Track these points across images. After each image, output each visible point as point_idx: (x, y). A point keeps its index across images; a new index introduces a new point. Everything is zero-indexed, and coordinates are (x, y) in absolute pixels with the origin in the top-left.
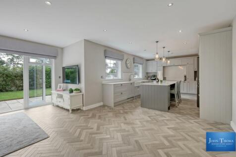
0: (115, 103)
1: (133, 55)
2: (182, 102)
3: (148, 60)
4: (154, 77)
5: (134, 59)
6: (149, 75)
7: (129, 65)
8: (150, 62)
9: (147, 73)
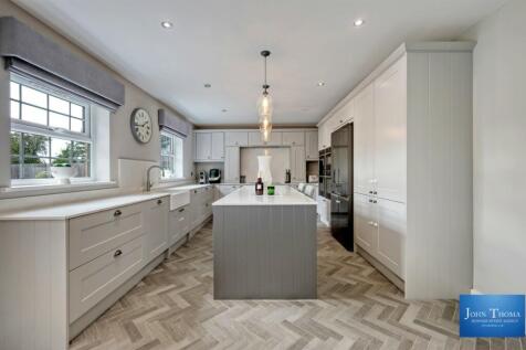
1: (159, 102)
3: (197, 127)
4: (216, 175)
5: (160, 113)
6: (200, 169)
7: (142, 131)
8: (204, 134)
9: (196, 164)
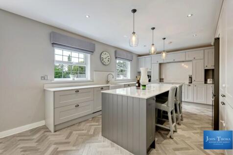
0: (55, 126)
2: (185, 120)
3: (140, 56)
5: (116, 52)
7: (105, 60)
8: (142, 58)
